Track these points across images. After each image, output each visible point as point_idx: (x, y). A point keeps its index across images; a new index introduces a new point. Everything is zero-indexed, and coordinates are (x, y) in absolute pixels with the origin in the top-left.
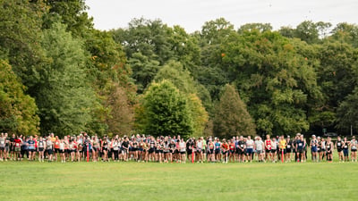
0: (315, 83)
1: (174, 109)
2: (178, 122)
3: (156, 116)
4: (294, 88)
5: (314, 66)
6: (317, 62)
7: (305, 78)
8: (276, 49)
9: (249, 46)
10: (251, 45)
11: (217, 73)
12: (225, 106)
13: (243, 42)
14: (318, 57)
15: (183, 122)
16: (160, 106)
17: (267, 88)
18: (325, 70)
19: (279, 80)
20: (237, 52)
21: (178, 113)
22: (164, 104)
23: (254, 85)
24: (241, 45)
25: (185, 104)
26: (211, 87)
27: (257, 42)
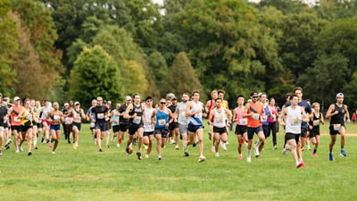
0: (276, 54)
1: (104, 76)
2: (106, 89)
3: (85, 83)
4: (252, 59)
5: (276, 37)
6: (280, 33)
7: (265, 48)
8: (236, 18)
9: (209, 13)
10: (212, 12)
11: (176, 40)
12: (176, 75)
13: (204, 9)
14: (281, 27)
15: (112, 90)
16: (90, 72)
17: (224, 58)
18: (287, 41)
19: (236, 49)
20: (197, 19)
21: (107, 80)
22: (93, 71)
23: (211, 54)
24: (201, 12)
25: (115, 70)
26: (168, 55)
27: (217, 10)
